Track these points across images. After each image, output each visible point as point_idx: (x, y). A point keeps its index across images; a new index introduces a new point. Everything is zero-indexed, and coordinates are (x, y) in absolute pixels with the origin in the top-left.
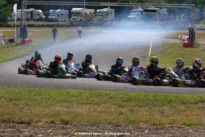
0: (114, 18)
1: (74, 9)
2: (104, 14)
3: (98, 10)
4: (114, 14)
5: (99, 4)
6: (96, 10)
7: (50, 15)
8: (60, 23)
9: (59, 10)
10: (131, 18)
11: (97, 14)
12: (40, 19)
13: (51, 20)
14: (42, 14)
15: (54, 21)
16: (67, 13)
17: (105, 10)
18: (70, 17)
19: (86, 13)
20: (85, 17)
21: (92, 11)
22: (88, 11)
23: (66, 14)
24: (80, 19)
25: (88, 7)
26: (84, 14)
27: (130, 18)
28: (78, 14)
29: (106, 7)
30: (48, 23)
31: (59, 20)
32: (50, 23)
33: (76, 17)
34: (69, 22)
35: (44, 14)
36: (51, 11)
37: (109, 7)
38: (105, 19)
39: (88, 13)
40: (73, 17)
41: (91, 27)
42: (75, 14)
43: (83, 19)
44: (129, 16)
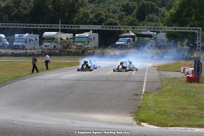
0: (97, 45)
1: (46, 34)
2: (85, 40)
3: (77, 35)
4: (98, 40)
5: (78, 27)
6: (74, 35)
7: (15, 40)
8: (29, 51)
9: (27, 35)
10: (120, 45)
11: (76, 40)
12: (3, 47)
13: (17, 47)
14: (5, 40)
15: (20, 49)
16: (38, 38)
17: (87, 34)
18: (41, 43)
19: (61, 39)
20: (61, 43)
21: (70, 35)
22: (65, 36)
23: (36, 39)
24: (55, 47)
25: (64, 31)
26: (59, 40)
27: (118, 45)
28: (51, 39)
29: (88, 31)
30: (13, 51)
31: (27, 47)
32: (16, 52)
33: (48, 44)
34: (40, 50)
35: (8, 40)
36: (17, 35)
37: (91, 31)
38: (86, 46)
39: (64, 38)
40: (45, 44)
41: (68, 57)
42: (48, 39)
43: (58, 46)
44: (117, 43)
